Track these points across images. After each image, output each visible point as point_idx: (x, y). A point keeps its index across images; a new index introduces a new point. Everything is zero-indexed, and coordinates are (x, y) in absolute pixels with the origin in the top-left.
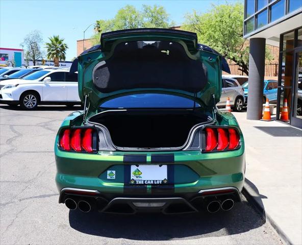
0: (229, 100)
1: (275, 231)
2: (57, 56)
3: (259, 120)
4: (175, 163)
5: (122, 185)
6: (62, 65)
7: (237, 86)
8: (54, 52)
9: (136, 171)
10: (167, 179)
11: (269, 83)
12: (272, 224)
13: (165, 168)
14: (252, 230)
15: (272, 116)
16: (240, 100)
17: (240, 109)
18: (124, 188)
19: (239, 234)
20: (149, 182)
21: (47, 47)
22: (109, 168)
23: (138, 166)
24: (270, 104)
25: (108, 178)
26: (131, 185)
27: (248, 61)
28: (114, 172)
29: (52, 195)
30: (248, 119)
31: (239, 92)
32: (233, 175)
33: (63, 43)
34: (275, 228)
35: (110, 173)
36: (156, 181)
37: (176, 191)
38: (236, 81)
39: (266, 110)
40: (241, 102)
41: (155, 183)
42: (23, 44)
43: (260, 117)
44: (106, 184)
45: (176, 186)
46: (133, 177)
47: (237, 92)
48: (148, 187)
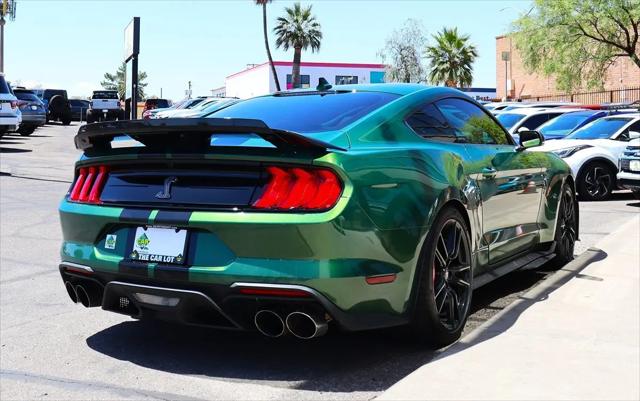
2: (451, 75)
4: (190, 226)
5: (118, 260)
8: (445, 66)
9: (142, 238)
10: (182, 255)
13: (182, 235)
18: (119, 265)
20: (156, 259)
21: (430, 56)
22: (110, 230)
23: (146, 229)
26: (132, 260)
28: (115, 237)
33: (466, 44)
35: (109, 239)
36: (167, 257)
37: (191, 279)
41: (164, 261)
42: (384, 53)
45: (191, 268)
46: (136, 247)
48: (150, 265)
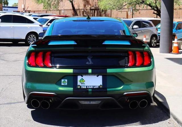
0: (145, 37)
1: (176, 122)
3: (170, 53)
4: (108, 74)
5: (72, 89)
6: (4, 10)
7: (152, 26)
9: (81, 80)
10: (102, 85)
11: (178, 24)
12: (174, 118)
13: (100, 78)
14: (160, 122)
15: (180, 51)
16: (154, 38)
17: (155, 45)
18: (73, 91)
19: (151, 124)
20: (90, 87)
22: (63, 78)
23: (82, 76)
24: (178, 41)
25: (62, 84)
26: (78, 89)
27: (160, 6)
28: (66, 80)
29: (16, 103)
30: (161, 52)
31: (154, 31)
32: (146, 83)
34: (176, 120)
35: (64, 81)
36: (95, 86)
37: (108, 93)
38: (151, 22)
39: (175, 45)
40: (155, 40)
41: (94, 88)
43: (170, 51)
44: (61, 89)
45: (108, 89)
46: (79, 83)
47: (152, 32)
48: (89, 90)
